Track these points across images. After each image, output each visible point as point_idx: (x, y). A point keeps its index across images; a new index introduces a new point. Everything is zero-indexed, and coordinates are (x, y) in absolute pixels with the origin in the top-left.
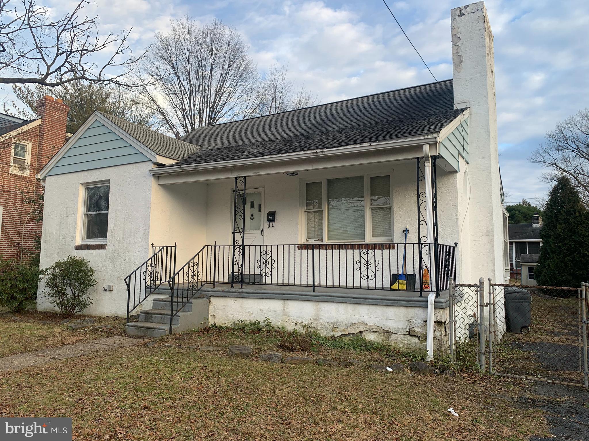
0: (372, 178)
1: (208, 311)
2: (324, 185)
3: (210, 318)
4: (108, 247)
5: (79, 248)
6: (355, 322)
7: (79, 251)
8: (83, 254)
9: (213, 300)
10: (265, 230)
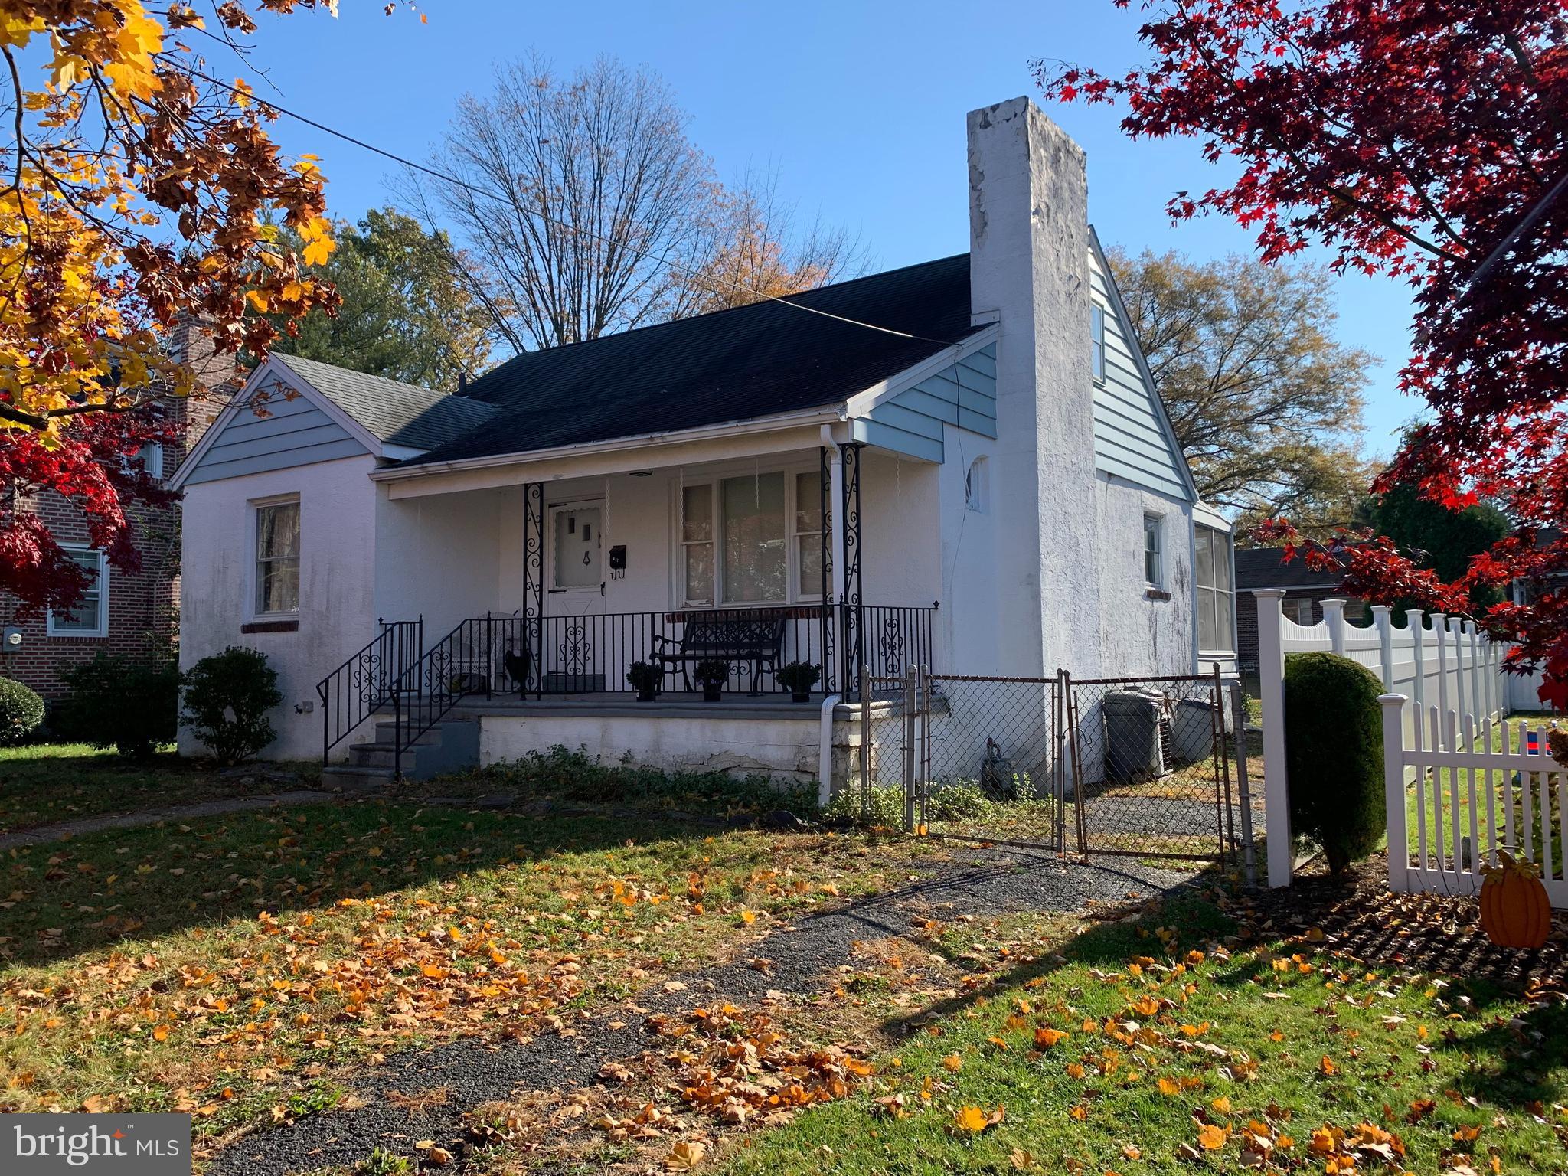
0: (799, 477)
1: (478, 743)
2: (715, 493)
3: (482, 757)
4: (301, 627)
5: (249, 629)
6: (716, 752)
7: (250, 636)
8: (258, 643)
9: (484, 722)
10: (608, 585)
